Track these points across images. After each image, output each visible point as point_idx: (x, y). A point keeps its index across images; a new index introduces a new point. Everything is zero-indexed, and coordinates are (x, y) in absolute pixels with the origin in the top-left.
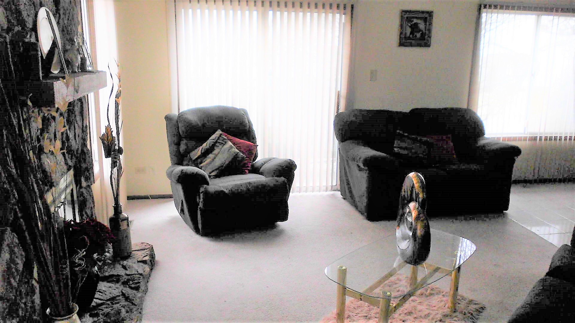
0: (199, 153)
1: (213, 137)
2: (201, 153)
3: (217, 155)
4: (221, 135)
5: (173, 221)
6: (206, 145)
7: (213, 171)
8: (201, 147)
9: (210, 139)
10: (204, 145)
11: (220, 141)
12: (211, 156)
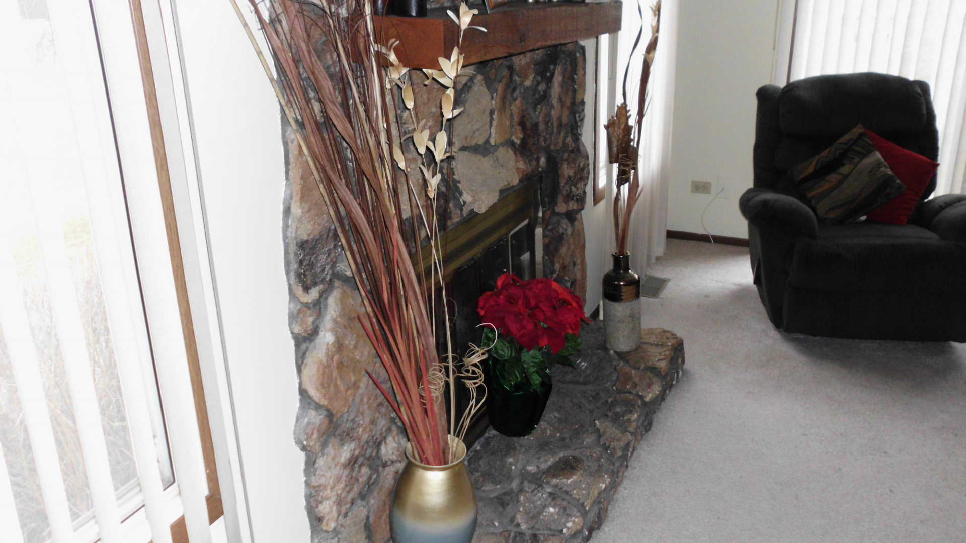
0: (810, 170)
1: (846, 137)
2: (815, 168)
3: (846, 177)
4: (861, 135)
5: (739, 295)
6: (826, 154)
7: (832, 209)
8: (817, 158)
9: (838, 142)
10: (825, 153)
11: (858, 149)
12: (833, 178)
